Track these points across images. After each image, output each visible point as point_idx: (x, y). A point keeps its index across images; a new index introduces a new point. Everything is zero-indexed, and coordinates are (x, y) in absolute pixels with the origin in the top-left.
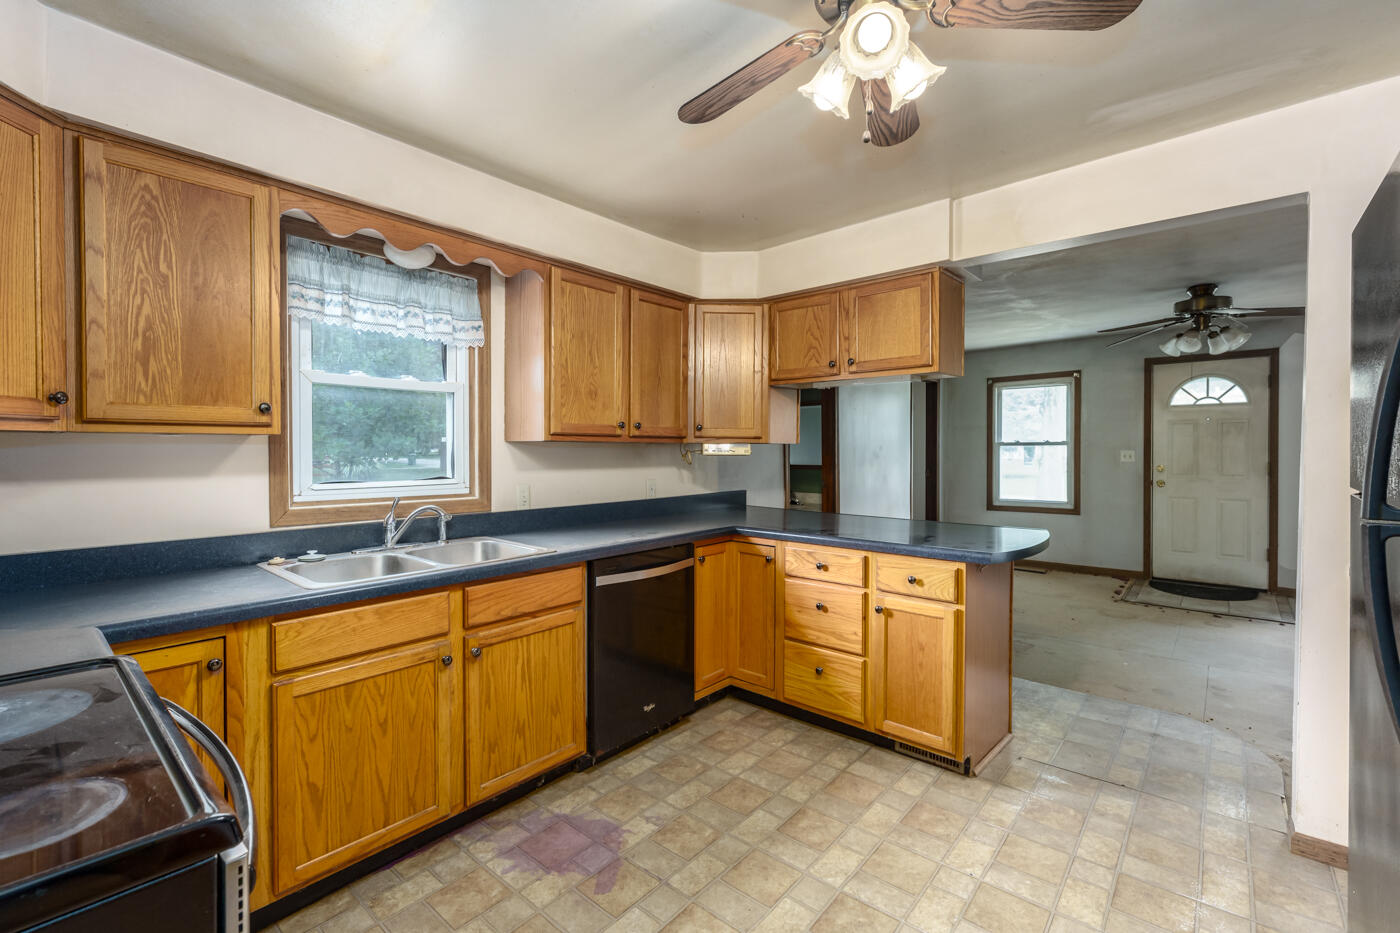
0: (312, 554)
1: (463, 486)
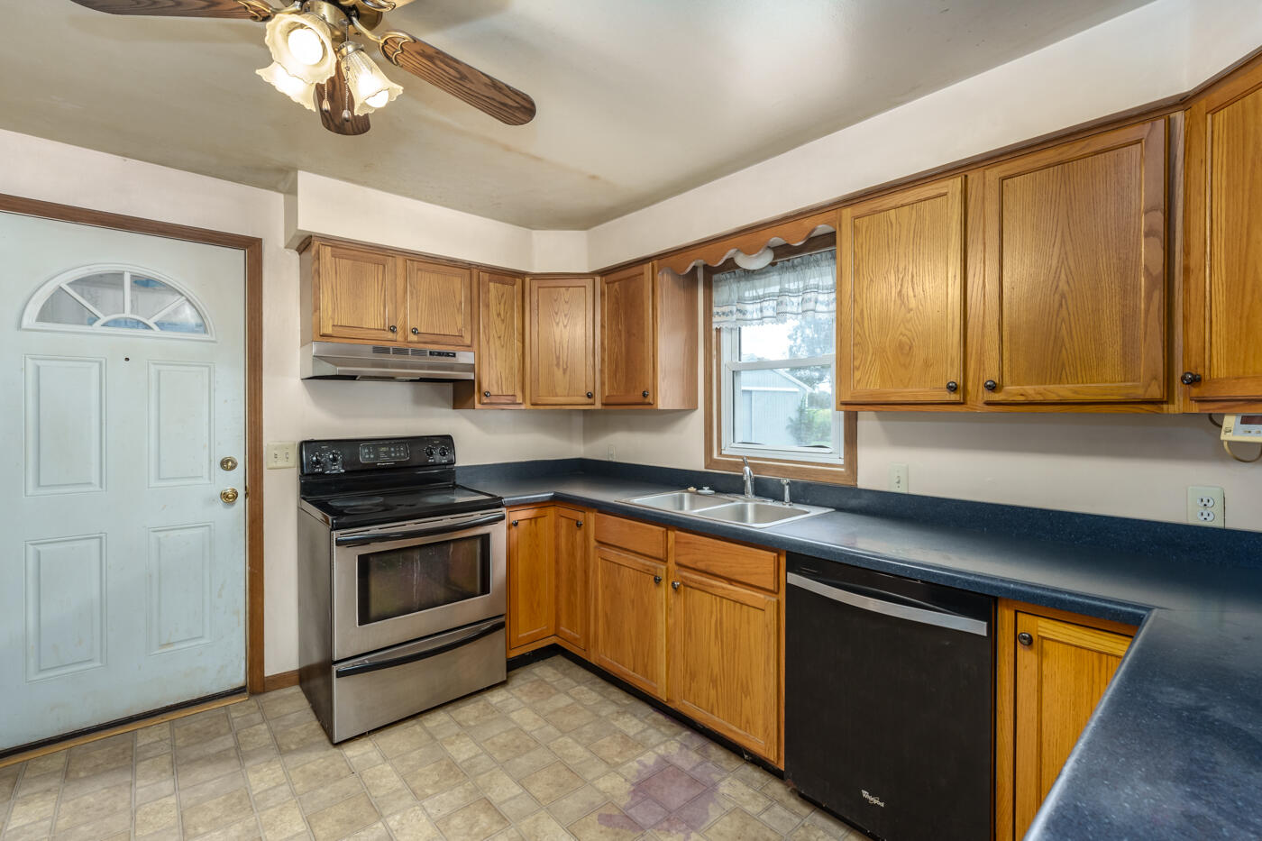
0: (706, 490)
1: (837, 456)
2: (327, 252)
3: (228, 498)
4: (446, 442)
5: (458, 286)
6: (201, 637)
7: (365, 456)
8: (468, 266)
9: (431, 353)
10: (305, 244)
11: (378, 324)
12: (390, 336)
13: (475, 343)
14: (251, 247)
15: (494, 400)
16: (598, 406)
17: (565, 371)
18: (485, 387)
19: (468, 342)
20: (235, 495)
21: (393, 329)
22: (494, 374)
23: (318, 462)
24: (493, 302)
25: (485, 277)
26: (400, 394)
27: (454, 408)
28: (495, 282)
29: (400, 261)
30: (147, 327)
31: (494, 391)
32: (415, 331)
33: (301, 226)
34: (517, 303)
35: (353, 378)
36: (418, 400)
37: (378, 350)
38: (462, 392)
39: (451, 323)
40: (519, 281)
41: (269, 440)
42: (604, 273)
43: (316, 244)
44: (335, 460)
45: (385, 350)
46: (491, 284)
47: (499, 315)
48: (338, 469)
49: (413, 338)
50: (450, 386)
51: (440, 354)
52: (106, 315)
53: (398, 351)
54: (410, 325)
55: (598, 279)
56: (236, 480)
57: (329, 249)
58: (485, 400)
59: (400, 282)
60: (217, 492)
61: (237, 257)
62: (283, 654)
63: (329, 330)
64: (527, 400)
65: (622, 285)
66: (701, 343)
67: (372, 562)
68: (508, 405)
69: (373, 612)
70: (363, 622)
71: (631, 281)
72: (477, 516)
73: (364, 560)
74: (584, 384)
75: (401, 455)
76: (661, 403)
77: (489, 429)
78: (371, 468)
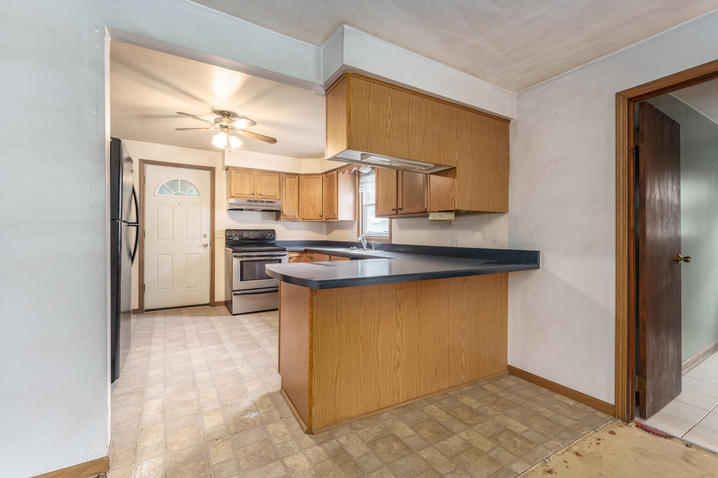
2: (233, 171)
3: (206, 246)
4: (273, 231)
5: (276, 179)
6: (197, 287)
7: (245, 235)
8: (279, 173)
9: (266, 202)
10: (227, 169)
11: (249, 193)
12: (253, 196)
13: (281, 198)
14: (212, 170)
15: (288, 217)
16: (324, 220)
17: (312, 208)
18: (284, 213)
19: (279, 198)
20: (207, 246)
21: (253, 194)
22: (288, 209)
23: (231, 236)
24: (287, 184)
25: (285, 176)
26: (257, 215)
27: (276, 220)
28: (289, 177)
29: (256, 173)
30: (184, 195)
31: (288, 214)
32: (260, 195)
33: (226, 164)
34: (297, 184)
35: (242, 210)
36: (264, 218)
37: (249, 201)
38: (277, 214)
39: (273, 192)
40: (297, 177)
41: (217, 229)
42: (326, 173)
43: (230, 169)
44: (236, 236)
45: (251, 201)
46: (287, 178)
47: (290, 189)
48: (237, 238)
49: (260, 197)
50: (275, 213)
51: (269, 202)
52: (174, 191)
53: (255, 201)
54: (259, 193)
55: (324, 175)
56: (207, 241)
57: (234, 170)
58: (284, 217)
59: (256, 179)
60: (202, 244)
61: (208, 173)
62: (220, 296)
63: (233, 195)
64: (300, 218)
65: (330, 178)
66: (357, 197)
67: (244, 263)
68: (294, 220)
69: (244, 278)
70: (242, 280)
71: (332, 176)
72: (277, 253)
73: (242, 262)
74: (319, 212)
75: (257, 235)
76: (340, 218)
77: (288, 228)
78: (247, 239)
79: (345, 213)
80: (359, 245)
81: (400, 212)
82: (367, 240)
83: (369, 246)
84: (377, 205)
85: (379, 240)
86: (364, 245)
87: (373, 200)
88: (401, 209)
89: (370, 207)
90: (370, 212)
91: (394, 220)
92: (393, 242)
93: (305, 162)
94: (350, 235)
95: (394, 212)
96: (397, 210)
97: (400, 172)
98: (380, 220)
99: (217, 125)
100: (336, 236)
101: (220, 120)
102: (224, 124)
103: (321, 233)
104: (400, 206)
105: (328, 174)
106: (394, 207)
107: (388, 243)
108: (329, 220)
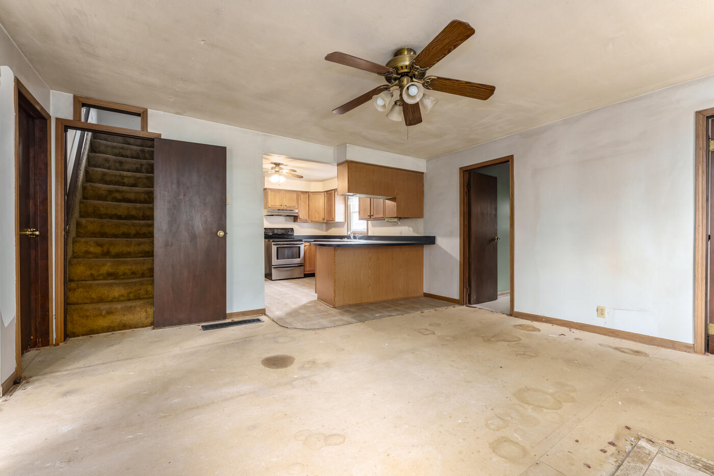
2: (269, 191)
4: (292, 230)
5: (295, 196)
7: (276, 231)
8: (296, 191)
9: (289, 210)
11: (279, 205)
15: (302, 220)
16: (325, 221)
17: (318, 213)
18: (300, 217)
19: (297, 208)
21: (281, 206)
22: (302, 215)
23: (268, 232)
24: (302, 198)
25: (300, 193)
26: (282, 219)
27: (294, 222)
28: (303, 194)
29: (283, 192)
31: (302, 218)
32: (286, 206)
34: (307, 198)
35: (273, 215)
36: (286, 220)
37: (278, 209)
38: (295, 218)
39: (293, 203)
40: (308, 193)
42: (326, 191)
44: (270, 232)
45: (280, 210)
47: (303, 201)
48: (270, 234)
50: (293, 217)
51: (291, 210)
53: (282, 210)
54: (285, 204)
55: (325, 193)
58: (300, 220)
59: (283, 196)
63: (269, 206)
64: (310, 220)
65: (330, 195)
66: (347, 207)
67: (279, 249)
68: (306, 221)
69: (279, 258)
70: (277, 259)
71: (331, 194)
72: (298, 243)
73: (277, 248)
74: (322, 216)
75: (283, 232)
76: (336, 221)
77: (301, 227)
78: (277, 234)
79: (339, 217)
80: (348, 237)
81: (372, 217)
82: (354, 233)
83: (355, 238)
84: (359, 212)
85: (361, 234)
86: (352, 237)
87: (357, 210)
88: (373, 216)
89: (355, 214)
90: (355, 217)
91: (369, 222)
92: (369, 235)
93: (313, 183)
94: (343, 232)
95: (369, 217)
96: (370, 216)
97: (372, 199)
98: (361, 221)
99: (273, 171)
100: (333, 232)
101: (275, 168)
102: (277, 170)
103: (322, 230)
104: (372, 214)
105: (330, 192)
106: (369, 214)
107: (366, 235)
108: (329, 222)
